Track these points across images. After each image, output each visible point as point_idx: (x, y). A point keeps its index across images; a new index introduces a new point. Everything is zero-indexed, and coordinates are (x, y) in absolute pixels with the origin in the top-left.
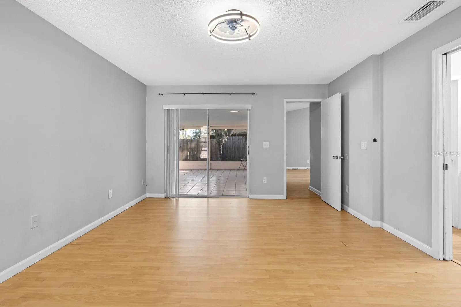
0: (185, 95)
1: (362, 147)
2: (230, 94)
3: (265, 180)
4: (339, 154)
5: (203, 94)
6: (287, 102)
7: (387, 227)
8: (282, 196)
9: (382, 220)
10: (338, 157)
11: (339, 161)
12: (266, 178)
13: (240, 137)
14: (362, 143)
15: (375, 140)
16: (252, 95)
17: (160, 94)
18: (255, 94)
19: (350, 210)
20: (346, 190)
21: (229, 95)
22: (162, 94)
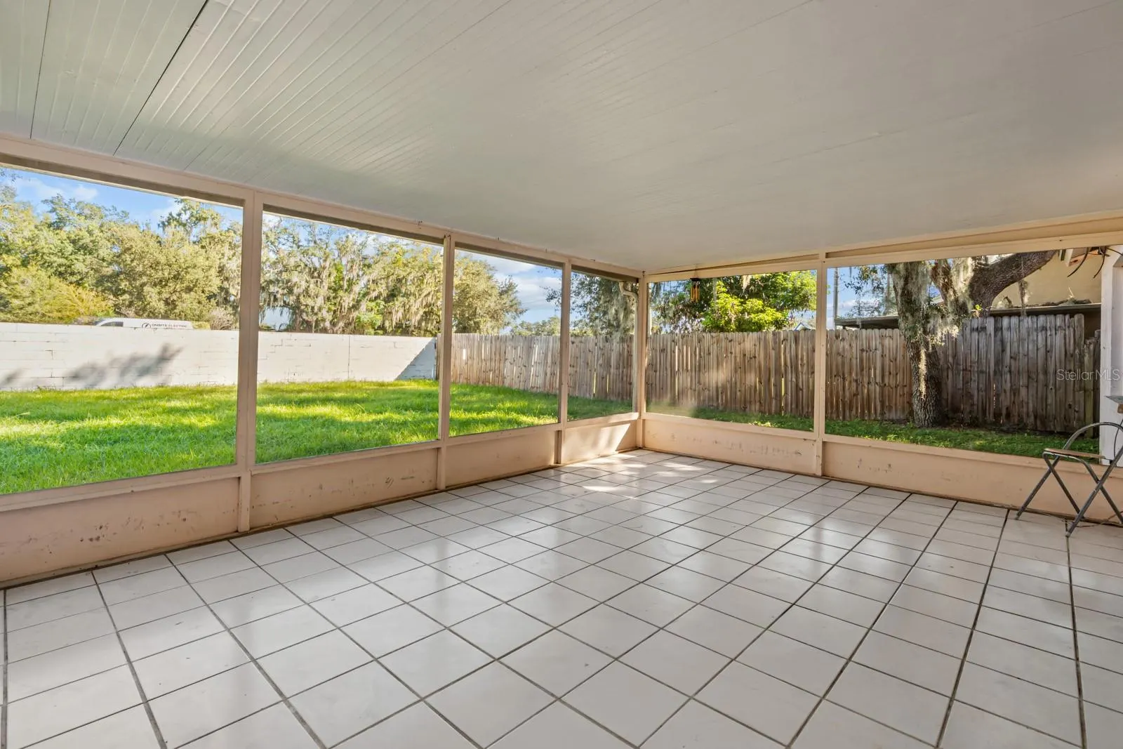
13: (1051, 319)
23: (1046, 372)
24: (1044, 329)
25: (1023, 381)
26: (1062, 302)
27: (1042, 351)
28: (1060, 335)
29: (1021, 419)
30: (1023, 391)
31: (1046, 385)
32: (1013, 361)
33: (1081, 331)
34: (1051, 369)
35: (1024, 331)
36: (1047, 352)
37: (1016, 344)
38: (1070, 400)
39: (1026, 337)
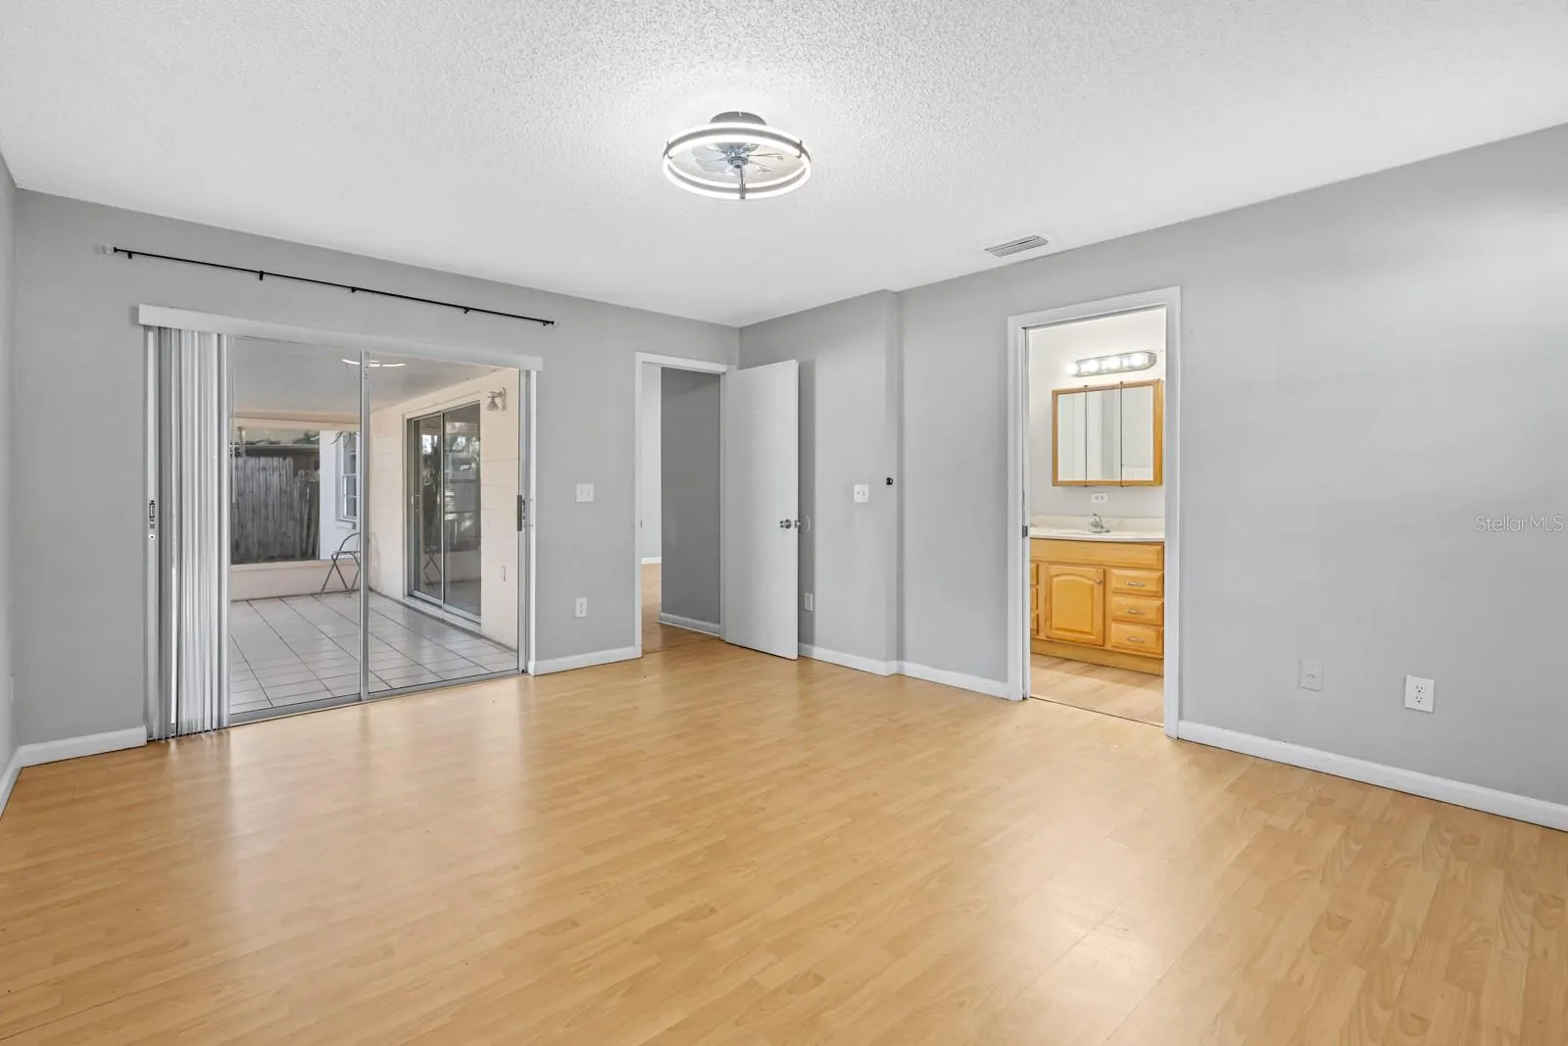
0: (261, 278)
1: (856, 496)
2: (467, 309)
3: (581, 607)
4: (794, 517)
5: (354, 289)
6: (644, 362)
7: (912, 669)
8: (631, 649)
9: (900, 655)
10: (793, 524)
11: (793, 532)
12: (584, 600)
13: (269, 459)
14: (857, 488)
15: (889, 482)
16: (541, 324)
17: (116, 250)
18: (553, 323)
19: (818, 652)
20: (806, 604)
21: (463, 310)
22: (130, 254)
23: (266, 506)
24: (264, 469)
25: (249, 515)
26: (259, 442)
27: (263, 489)
28: (276, 474)
29: (247, 548)
30: (249, 525)
31: (267, 518)
32: (240, 498)
33: (290, 472)
34: (270, 503)
35: (248, 471)
36: (267, 489)
37: (242, 483)
38: (284, 529)
39: (250, 475)
